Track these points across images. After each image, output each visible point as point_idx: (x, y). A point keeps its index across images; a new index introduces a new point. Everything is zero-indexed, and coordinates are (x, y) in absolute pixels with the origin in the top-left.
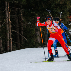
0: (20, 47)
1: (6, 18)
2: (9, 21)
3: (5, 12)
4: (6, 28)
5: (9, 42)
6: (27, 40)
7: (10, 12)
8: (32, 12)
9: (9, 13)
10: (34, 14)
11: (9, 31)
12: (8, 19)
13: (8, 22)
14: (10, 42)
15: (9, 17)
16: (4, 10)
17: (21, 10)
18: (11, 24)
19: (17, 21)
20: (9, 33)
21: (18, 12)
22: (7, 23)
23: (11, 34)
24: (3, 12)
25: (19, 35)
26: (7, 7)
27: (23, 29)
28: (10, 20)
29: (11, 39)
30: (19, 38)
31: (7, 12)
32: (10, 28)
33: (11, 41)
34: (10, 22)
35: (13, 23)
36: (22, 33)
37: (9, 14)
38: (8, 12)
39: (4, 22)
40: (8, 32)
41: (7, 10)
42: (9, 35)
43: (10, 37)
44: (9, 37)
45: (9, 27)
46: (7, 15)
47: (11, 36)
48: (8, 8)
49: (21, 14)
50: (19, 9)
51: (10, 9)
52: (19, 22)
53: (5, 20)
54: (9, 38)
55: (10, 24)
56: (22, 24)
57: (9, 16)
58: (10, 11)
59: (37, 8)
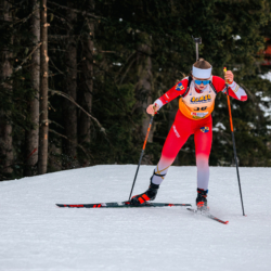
0: (76, 153)
1: (34, 45)
2: (42, 57)
3: (31, 22)
4: (29, 83)
5: (36, 132)
6: (103, 129)
7: (48, 22)
8: (130, 29)
9: (46, 25)
10: (137, 34)
11: (41, 93)
12: (41, 48)
13: (38, 59)
14: (41, 135)
15: (45, 43)
16: (26, 16)
17: (89, 17)
18: (50, 68)
19: (73, 56)
20: (41, 101)
21: (80, 26)
22: (36, 64)
23: (47, 103)
24: (25, 20)
25: (78, 109)
26: (38, 5)
27: (91, 88)
28: (45, 51)
29: (47, 122)
30: (74, 118)
31: (38, 23)
32: (46, 81)
33: (46, 129)
34: (47, 59)
35: (58, 62)
36: (90, 101)
37: (46, 30)
38: (42, 23)
39: (25, 61)
40: (38, 95)
41: (39, 16)
42: (41, 108)
43: (42, 117)
44: (38, 114)
45: (42, 77)
46: (38, 35)
47: (46, 113)
48: (42, 9)
49: (88, 31)
50: (84, 13)
51: (48, 12)
52: (79, 59)
53: (27, 50)
54: (37, 120)
55: (46, 68)
56: (91, 68)
57: (46, 38)
58: (49, 17)
59: (150, 13)
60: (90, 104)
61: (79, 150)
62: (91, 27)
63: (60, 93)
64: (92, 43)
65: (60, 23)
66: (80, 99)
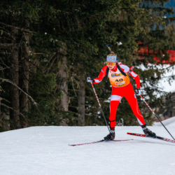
0: (18, 119)
6: (35, 103)
8: (52, 39)
10: (56, 43)
17: (26, 32)
19: (16, 57)
21: (20, 37)
25: (19, 91)
27: (28, 77)
30: (17, 96)
36: (27, 85)
49: (25, 41)
50: (22, 29)
52: (19, 59)
56: (27, 64)
59: (64, 29)
60: (27, 87)
61: (20, 116)
62: (27, 38)
63: (7, 81)
64: (28, 48)
65: (7, 36)
66: (21, 84)
